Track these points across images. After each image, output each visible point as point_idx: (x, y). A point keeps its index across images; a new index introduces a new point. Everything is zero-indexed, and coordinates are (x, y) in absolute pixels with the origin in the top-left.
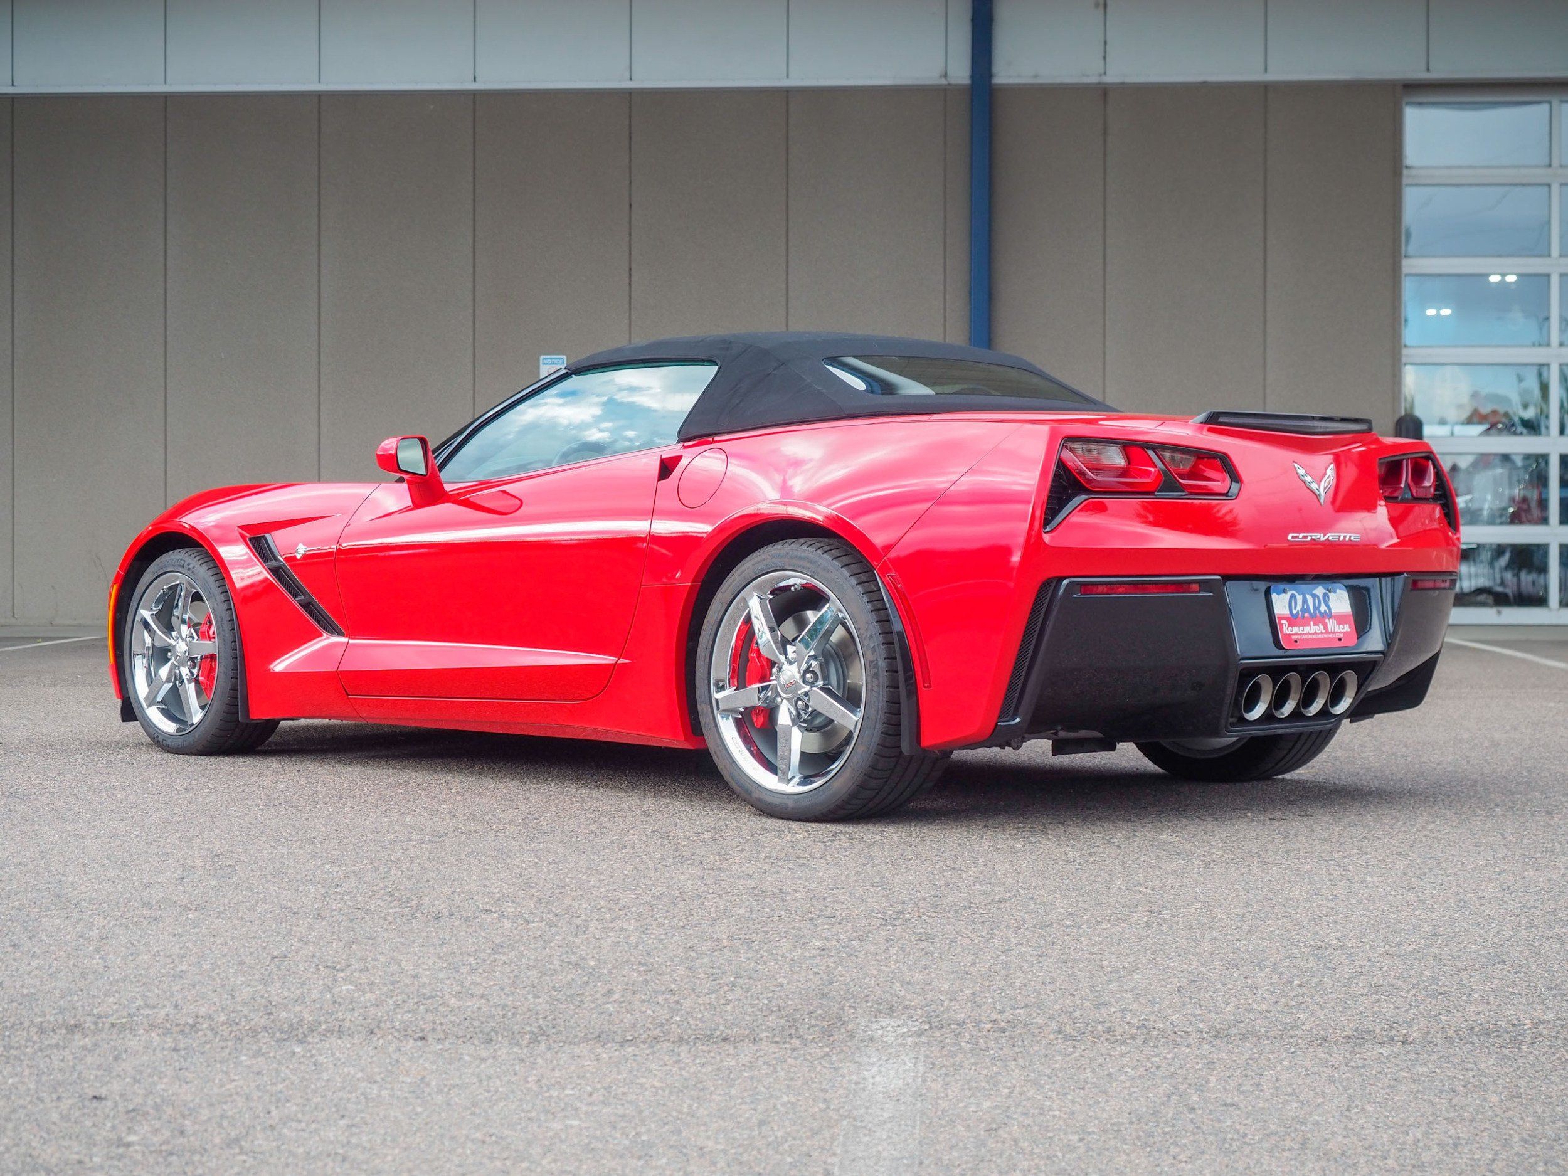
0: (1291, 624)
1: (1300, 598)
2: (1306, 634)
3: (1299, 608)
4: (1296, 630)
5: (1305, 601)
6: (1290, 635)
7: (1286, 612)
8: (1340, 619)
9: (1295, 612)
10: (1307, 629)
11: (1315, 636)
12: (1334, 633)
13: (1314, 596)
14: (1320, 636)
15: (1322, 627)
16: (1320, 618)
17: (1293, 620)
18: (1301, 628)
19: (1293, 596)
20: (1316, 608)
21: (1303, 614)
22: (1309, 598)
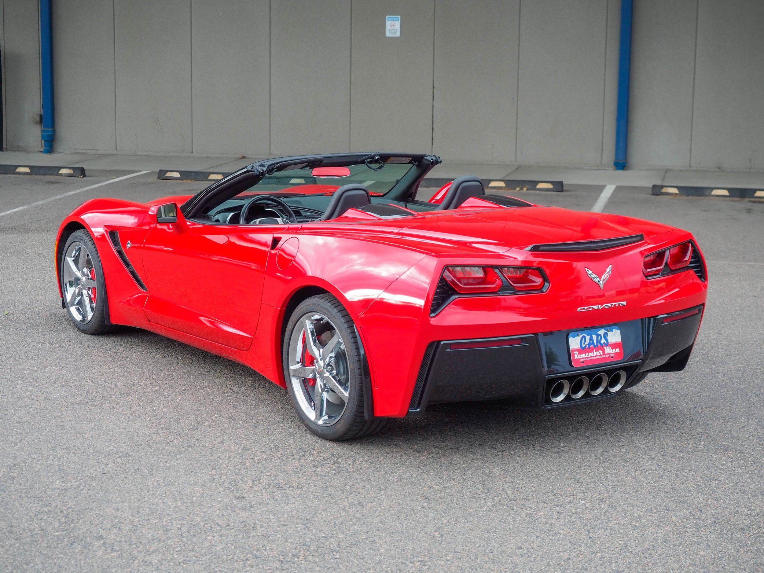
1: (588, 338)
2: (590, 357)
3: (587, 343)
4: (583, 356)
5: (591, 339)
7: (578, 346)
8: (614, 346)
9: (583, 346)
10: (591, 354)
11: (596, 358)
12: (609, 354)
13: (597, 335)
15: (601, 352)
18: (587, 354)
20: (598, 342)
22: (594, 337)
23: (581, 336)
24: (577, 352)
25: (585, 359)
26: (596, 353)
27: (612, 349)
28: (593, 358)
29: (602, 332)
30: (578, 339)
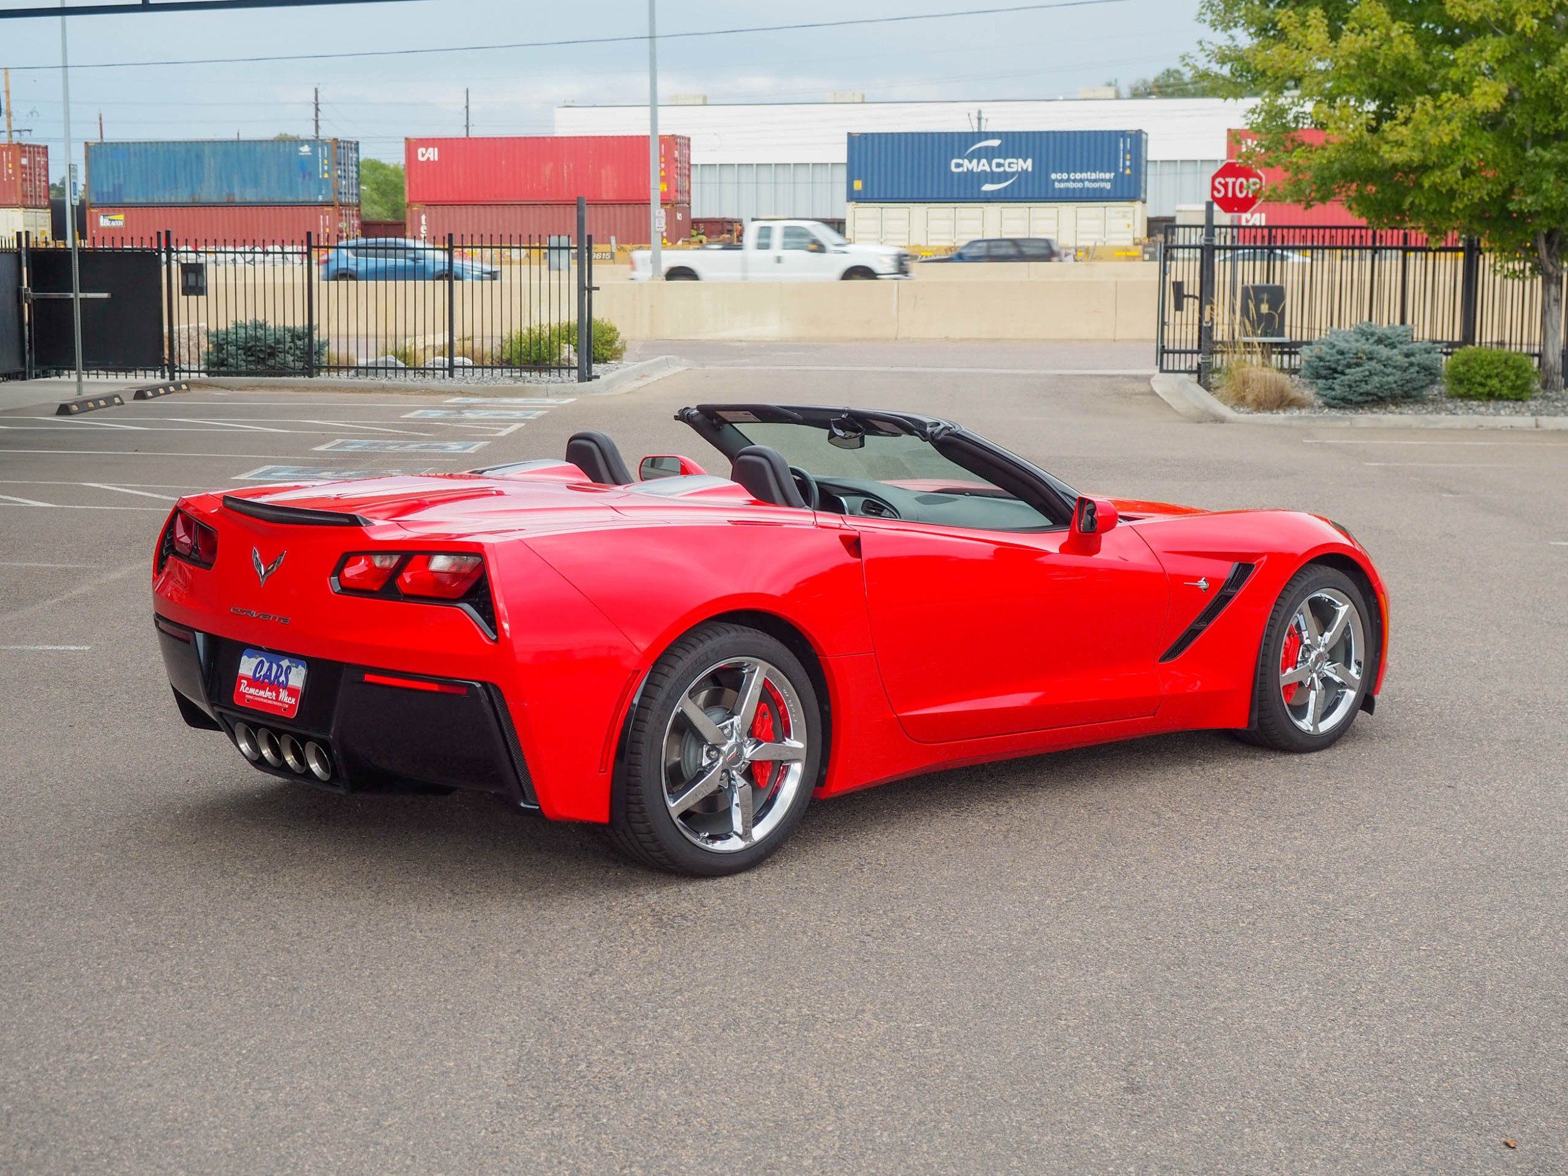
0: (249, 685)
1: (266, 665)
3: (262, 673)
4: (252, 691)
5: (270, 669)
6: (245, 694)
7: (250, 674)
8: (292, 692)
9: (258, 675)
10: (262, 693)
11: (265, 701)
13: (279, 666)
14: (270, 702)
15: (274, 694)
16: (275, 687)
17: (253, 682)
19: (262, 662)
20: (277, 677)
21: (264, 679)
22: (275, 667)
23: (260, 659)
24: (245, 682)
25: (251, 697)
26: (268, 694)
27: (288, 696)
28: (262, 700)
29: (285, 663)
30: (255, 661)
